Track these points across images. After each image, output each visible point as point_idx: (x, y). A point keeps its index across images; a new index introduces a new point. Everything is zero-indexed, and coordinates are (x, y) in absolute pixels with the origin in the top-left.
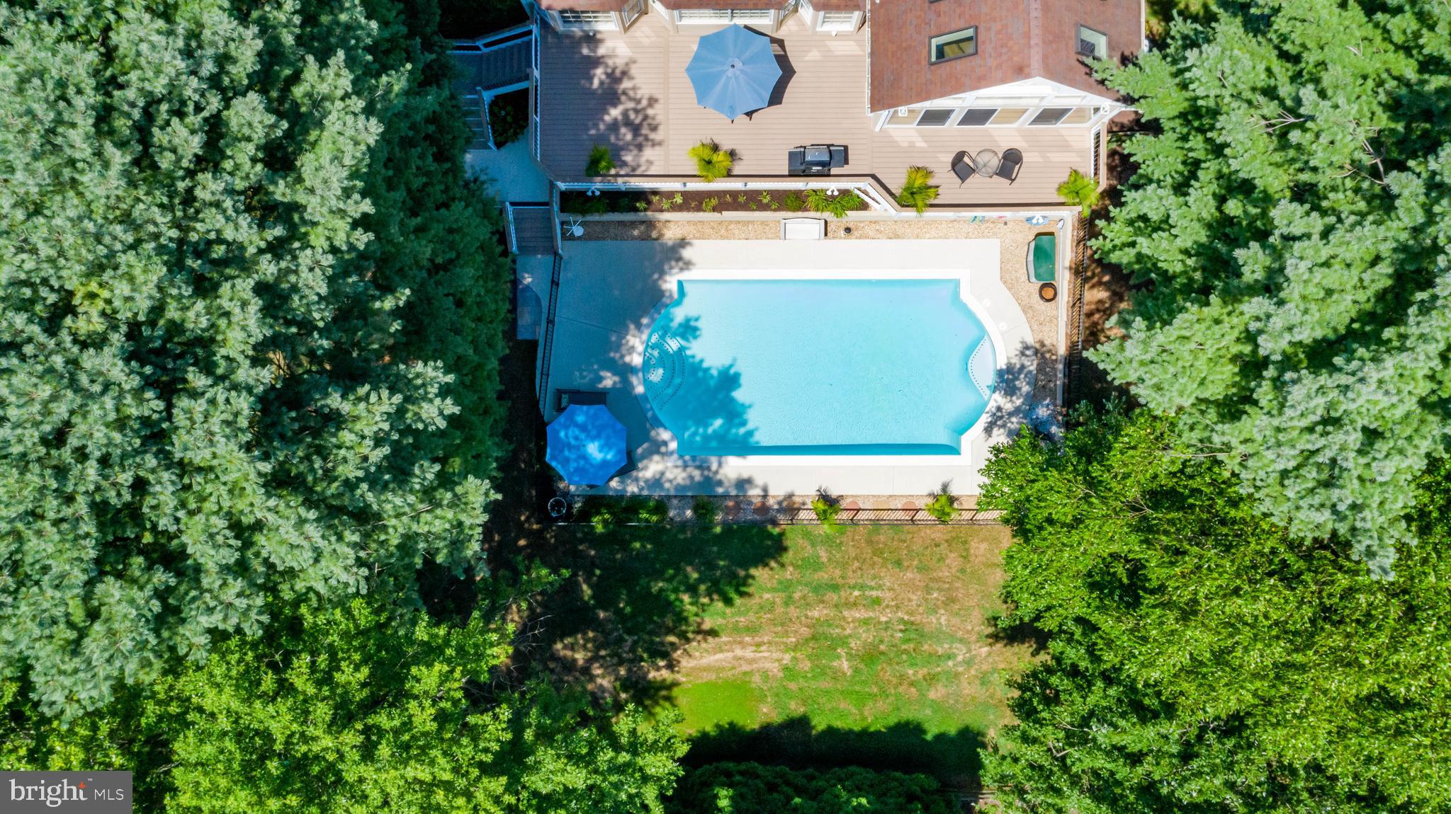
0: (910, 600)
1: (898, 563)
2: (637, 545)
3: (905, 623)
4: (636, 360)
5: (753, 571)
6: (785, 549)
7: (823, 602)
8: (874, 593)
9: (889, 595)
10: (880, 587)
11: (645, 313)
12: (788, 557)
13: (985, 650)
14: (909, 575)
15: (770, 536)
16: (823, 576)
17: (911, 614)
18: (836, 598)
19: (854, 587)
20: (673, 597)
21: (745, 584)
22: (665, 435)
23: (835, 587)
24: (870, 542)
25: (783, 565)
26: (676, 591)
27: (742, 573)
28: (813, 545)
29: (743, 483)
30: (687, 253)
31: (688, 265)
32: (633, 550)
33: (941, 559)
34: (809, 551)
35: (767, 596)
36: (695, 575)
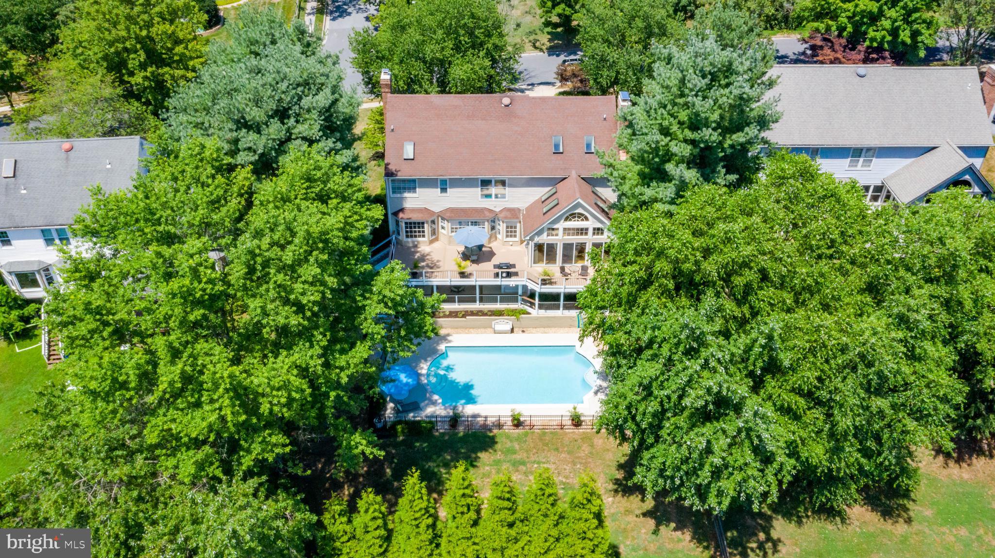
0: (565, 469)
1: (557, 449)
2: (418, 444)
3: (564, 484)
4: (424, 372)
5: (479, 454)
6: (496, 443)
7: (517, 471)
8: (545, 466)
9: (552, 467)
10: (548, 462)
11: (429, 356)
12: (498, 447)
13: (611, 499)
14: (563, 455)
15: (489, 437)
16: (518, 457)
17: (567, 478)
18: (524, 468)
19: (534, 462)
20: (436, 470)
21: (476, 461)
22: (436, 397)
23: (523, 463)
24: (541, 440)
25: (495, 451)
26: (438, 466)
27: (473, 456)
28: (511, 441)
29: (475, 416)
30: (449, 338)
31: (450, 341)
32: (415, 447)
33: (579, 447)
34: (509, 444)
35: (487, 468)
36: (449, 457)
